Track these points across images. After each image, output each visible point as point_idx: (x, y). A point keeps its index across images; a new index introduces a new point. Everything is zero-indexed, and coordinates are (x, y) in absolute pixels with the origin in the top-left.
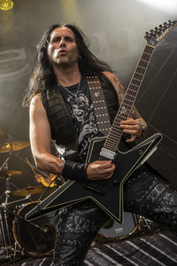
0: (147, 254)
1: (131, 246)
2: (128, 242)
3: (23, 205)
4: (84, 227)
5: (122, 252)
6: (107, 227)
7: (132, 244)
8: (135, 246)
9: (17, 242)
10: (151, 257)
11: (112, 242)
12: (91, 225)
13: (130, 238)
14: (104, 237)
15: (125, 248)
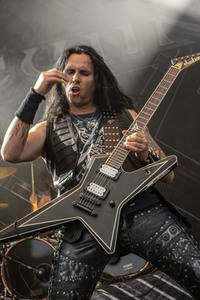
0: (162, 293)
1: (143, 285)
2: (140, 280)
3: (12, 244)
4: (81, 273)
5: (133, 293)
6: (113, 264)
7: (144, 282)
8: (148, 285)
9: (6, 289)
10: (168, 296)
11: (120, 280)
12: (90, 271)
13: (141, 275)
14: (110, 276)
15: (136, 288)
